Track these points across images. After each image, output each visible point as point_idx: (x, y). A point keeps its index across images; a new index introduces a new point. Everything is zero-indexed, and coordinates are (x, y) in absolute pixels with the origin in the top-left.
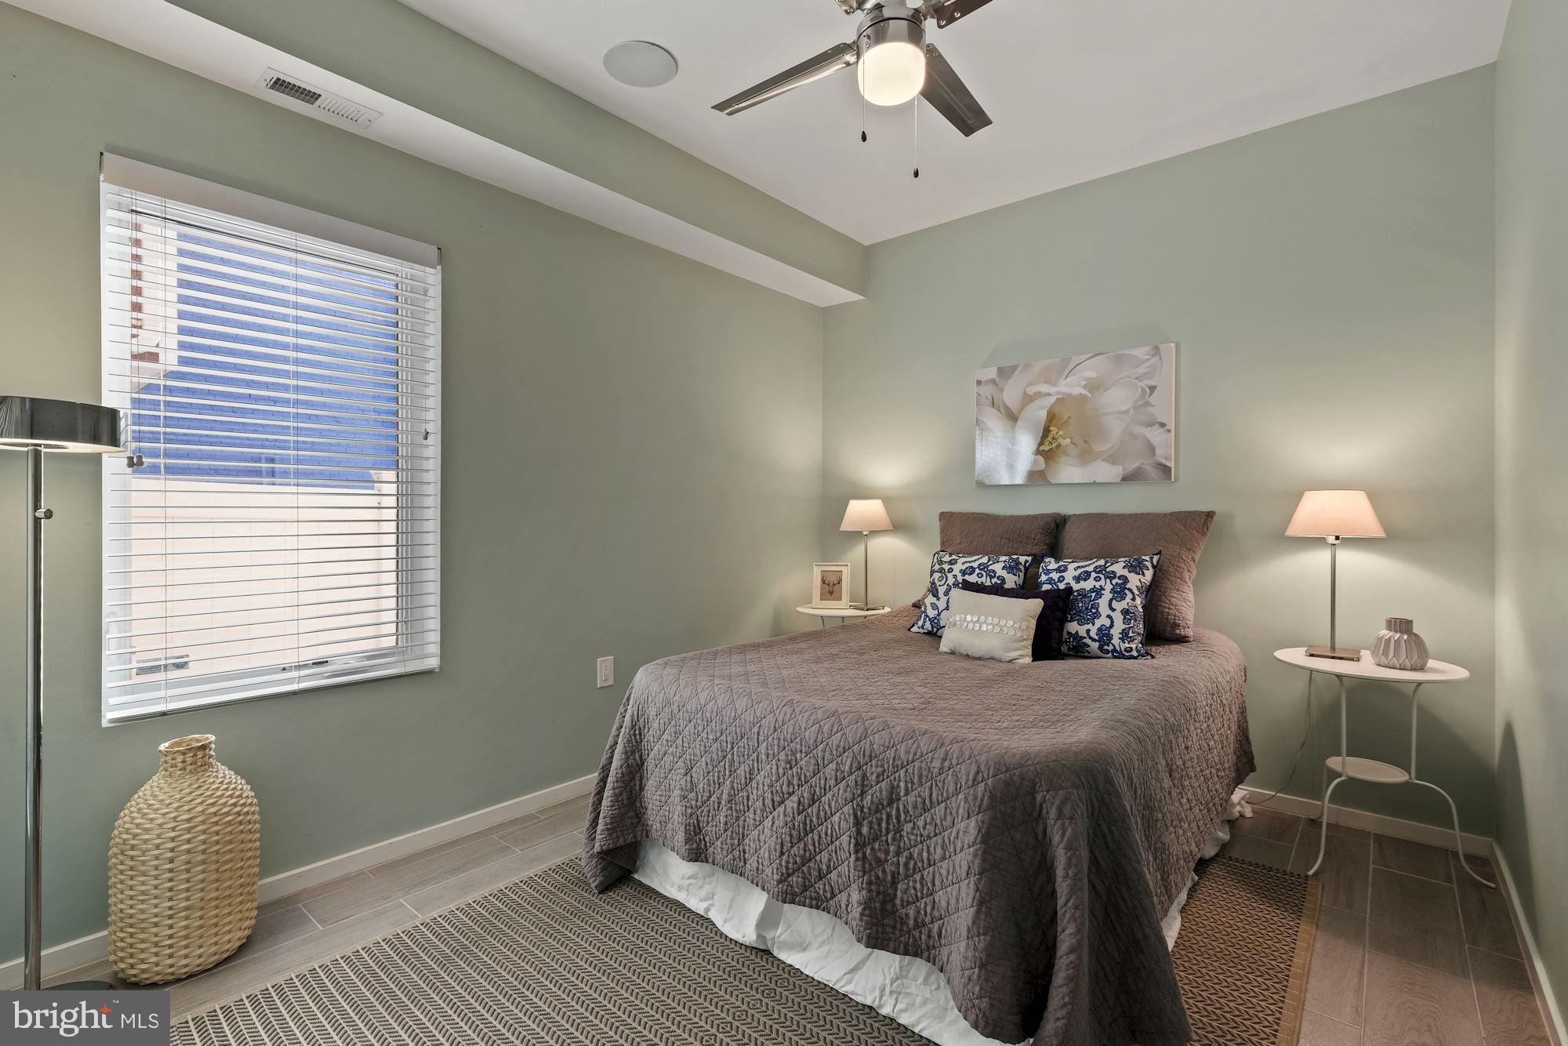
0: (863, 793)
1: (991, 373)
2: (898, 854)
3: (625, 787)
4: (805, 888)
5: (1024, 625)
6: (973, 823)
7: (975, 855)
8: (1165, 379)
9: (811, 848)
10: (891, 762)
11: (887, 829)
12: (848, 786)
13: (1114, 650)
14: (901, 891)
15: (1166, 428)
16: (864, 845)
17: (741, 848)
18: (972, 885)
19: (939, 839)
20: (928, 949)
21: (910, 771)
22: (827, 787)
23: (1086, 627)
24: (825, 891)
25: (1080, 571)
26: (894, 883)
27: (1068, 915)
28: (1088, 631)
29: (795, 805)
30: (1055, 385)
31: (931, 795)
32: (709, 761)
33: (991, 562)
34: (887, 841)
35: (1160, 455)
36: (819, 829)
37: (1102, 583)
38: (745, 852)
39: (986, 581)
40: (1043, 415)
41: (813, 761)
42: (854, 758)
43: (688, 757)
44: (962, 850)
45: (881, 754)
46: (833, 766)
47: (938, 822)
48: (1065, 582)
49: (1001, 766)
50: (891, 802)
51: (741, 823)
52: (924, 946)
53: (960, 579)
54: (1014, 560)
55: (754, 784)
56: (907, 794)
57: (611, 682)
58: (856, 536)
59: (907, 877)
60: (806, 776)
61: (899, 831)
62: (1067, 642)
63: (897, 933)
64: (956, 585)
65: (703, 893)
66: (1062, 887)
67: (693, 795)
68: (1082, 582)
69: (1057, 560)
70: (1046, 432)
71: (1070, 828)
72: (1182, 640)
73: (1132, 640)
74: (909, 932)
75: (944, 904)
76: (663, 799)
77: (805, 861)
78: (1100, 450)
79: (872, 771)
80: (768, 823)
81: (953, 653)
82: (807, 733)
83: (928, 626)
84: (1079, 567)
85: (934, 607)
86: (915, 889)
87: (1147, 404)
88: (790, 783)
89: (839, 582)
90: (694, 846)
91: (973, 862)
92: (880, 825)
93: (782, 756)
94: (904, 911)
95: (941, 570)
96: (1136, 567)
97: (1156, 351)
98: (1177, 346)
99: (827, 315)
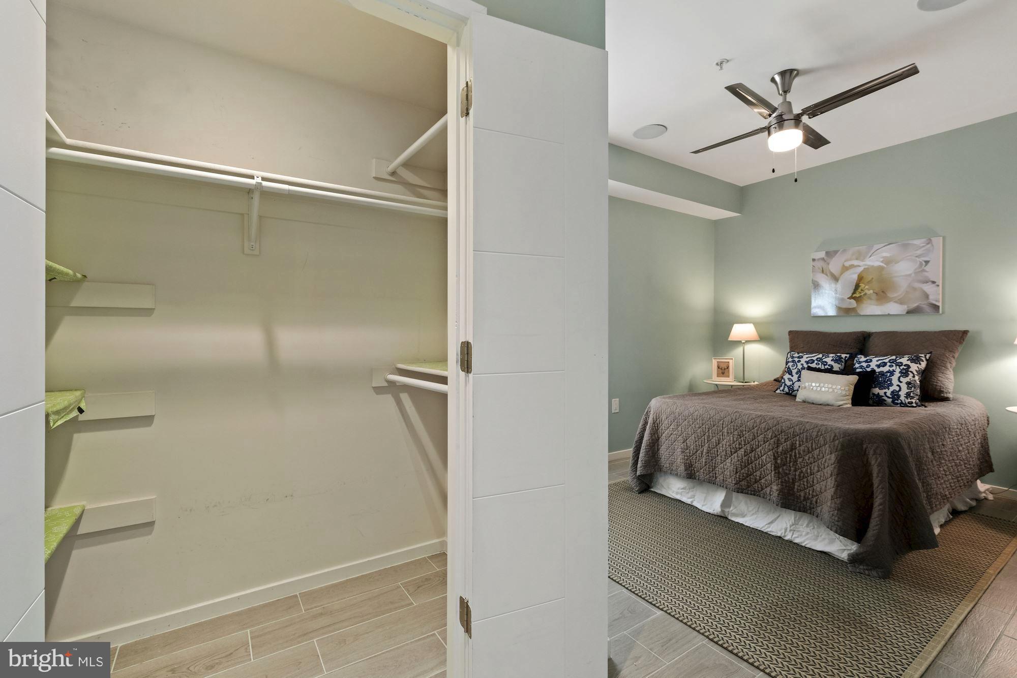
0: (778, 446)
1: (822, 254)
2: (795, 471)
3: (651, 448)
4: (748, 487)
5: (847, 388)
6: (833, 456)
7: (835, 468)
8: (936, 257)
9: (751, 470)
10: (792, 433)
11: (790, 461)
12: (770, 444)
13: (902, 403)
14: (797, 486)
15: (937, 284)
16: (779, 467)
17: (714, 472)
18: (833, 479)
19: (816, 464)
20: (810, 509)
21: (802, 437)
22: (759, 445)
23: (884, 391)
24: (758, 487)
25: (880, 362)
26: (793, 483)
27: (879, 491)
28: (885, 393)
29: (743, 453)
30: (863, 261)
31: (812, 446)
32: (696, 436)
33: (824, 357)
34: (790, 466)
35: (932, 299)
36: (755, 462)
37: (894, 368)
38: (716, 474)
39: (821, 366)
40: (855, 277)
41: (752, 434)
42: (773, 432)
43: (684, 435)
44: (828, 466)
45: (786, 430)
46: (763, 436)
47: (816, 457)
48: (871, 367)
49: (846, 434)
50: (792, 450)
51: (714, 462)
52: (808, 508)
53: (806, 366)
54: (838, 356)
55: (721, 445)
56: (800, 445)
57: (617, 411)
58: (738, 343)
59: (800, 480)
60: (748, 441)
61: (796, 461)
62: (872, 398)
63: (795, 502)
64: (803, 368)
65: (689, 495)
66: (876, 481)
67: (688, 451)
68: (881, 368)
69: (865, 357)
70: (857, 287)
71: (879, 458)
72: (946, 399)
73: (912, 398)
74: (801, 502)
75: (818, 489)
76: (670, 453)
77: (748, 475)
78: (892, 296)
79: (782, 438)
80: (729, 460)
81: (804, 402)
82: (748, 423)
83: (786, 389)
84: (879, 360)
85: (790, 380)
86: (804, 485)
87: (924, 271)
88: (740, 444)
89: (728, 367)
90: (689, 472)
91: (833, 470)
92: (786, 459)
93: (736, 433)
94: (799, 494)
95: (793, 361)
96: (916, 360)
97: (929, 241)
98: (944, 238)
99: (716, 224)
